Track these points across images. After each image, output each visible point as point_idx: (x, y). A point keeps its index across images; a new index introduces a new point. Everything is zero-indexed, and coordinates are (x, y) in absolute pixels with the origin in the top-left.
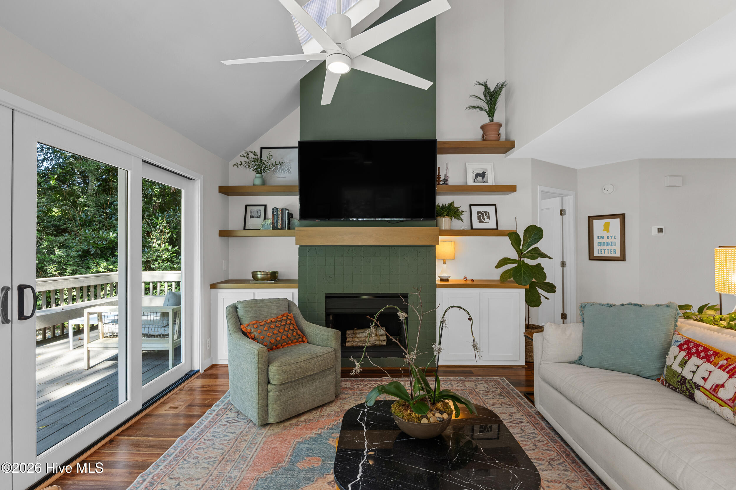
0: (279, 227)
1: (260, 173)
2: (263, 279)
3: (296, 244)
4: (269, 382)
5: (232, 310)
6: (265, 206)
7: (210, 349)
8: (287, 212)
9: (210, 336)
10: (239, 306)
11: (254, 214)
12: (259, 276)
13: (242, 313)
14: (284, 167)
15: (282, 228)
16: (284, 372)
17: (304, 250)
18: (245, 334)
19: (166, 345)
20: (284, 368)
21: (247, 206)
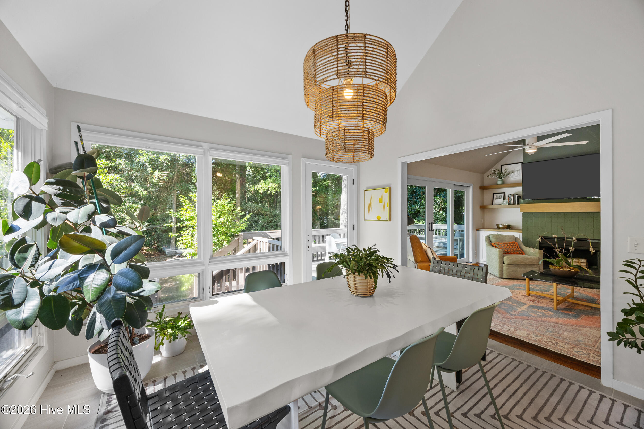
0: (512, 203)
1: (501, 178)
2: (502, 228)
3: (521, 211)
4: (503, 263)
5: (487, 237)
6: (504, 193)
7: (476, 256)
8: (517, 196)
9: (476, 250)
10: (491, 236)
11: (498, 197)
12: (501, 226)
13: (492, 239)
14: (515, 173)
15: (514, 204)
16: (510, 260)
17: (526, 215)
18: (493, 246)
19: (457, 252)
20: (511, 259)
21: (494, 194)
